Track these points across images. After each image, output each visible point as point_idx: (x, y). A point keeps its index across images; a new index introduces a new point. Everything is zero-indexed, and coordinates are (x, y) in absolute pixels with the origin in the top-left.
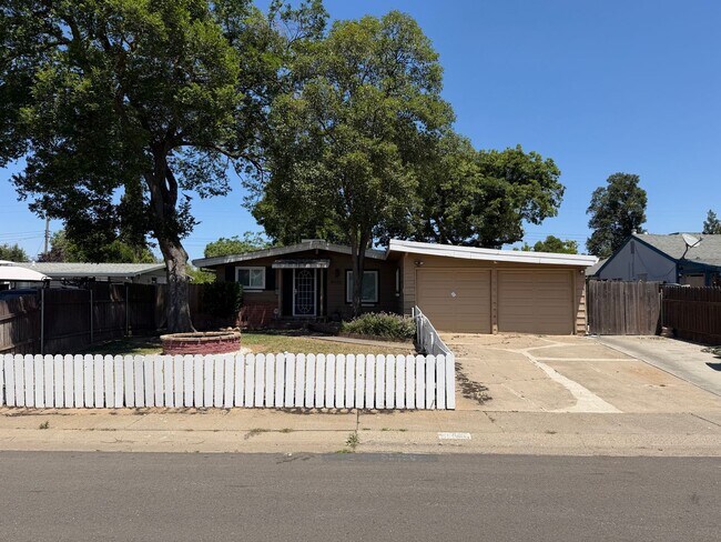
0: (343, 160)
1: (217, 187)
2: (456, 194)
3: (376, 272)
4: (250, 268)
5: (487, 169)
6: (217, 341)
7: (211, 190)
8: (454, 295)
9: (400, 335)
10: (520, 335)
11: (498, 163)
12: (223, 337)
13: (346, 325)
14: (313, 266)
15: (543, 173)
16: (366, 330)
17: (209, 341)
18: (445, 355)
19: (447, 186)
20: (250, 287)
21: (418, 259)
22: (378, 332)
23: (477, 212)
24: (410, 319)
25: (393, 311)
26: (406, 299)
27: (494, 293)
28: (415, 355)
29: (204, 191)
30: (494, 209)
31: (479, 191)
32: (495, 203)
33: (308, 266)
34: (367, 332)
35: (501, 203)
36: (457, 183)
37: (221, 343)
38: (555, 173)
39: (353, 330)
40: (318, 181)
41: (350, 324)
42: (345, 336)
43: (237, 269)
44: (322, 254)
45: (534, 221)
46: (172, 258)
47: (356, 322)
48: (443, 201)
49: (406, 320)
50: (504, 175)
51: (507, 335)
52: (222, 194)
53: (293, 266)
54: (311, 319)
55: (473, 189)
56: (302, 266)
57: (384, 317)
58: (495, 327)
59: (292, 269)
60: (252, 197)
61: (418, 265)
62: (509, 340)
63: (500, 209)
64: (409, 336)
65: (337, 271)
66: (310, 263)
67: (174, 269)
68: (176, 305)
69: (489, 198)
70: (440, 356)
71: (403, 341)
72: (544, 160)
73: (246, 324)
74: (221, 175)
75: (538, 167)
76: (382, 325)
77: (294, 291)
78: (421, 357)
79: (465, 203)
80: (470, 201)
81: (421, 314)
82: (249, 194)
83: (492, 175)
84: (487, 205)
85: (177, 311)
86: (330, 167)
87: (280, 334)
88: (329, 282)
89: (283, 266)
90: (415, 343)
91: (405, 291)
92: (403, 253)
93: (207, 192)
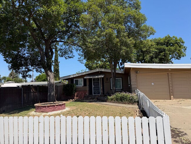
0: (104, 33)
1: (70, 56)
2: (148, 52)
3: (121, 78)
4: (78, 79)
5: (158, 44)
6: (54, 106)
7: (69, 57)
8: (153, 84)
9: (131, 101)
10: (184, 100)
11: (162, 41)
12: (56, 104)
13: (109, 97)
14: (98, 77)
15: (178, 43)
16: (117, 99)
17: (51, 106)
18: (162, 116)
19: (144, 49)
20: (79, 85)
21: (136, 70)
22: (121, 100)
23: (156, 58)
24: (135, 95)
25: (128, 91)
26: (133, 86)
27: (170, 82)
28: (141, 117)
29: (67, 57)
30: (162, 56)
31: (156, 50)
32: (162, 54)
33: (96, 77)
34: (117, 101)
35: (164, 54)
36: (148, 48)
37: (55, 106)
38: (183, 42)
39: (112, 99)
40: (95, 43)
41: (111, 97)
42: (109, 102)
43: (74, 80)
44: (101, 73)
45: (177, 58)
46: (49, 76)
47: (113, 97)
48: (144, 55)
49: (133, 95)
50: (164, 44)
51: (178, 100)
52: (72, 58)
53: (91, 77)
54: (98, 96)
55: (154, 50)
56: (94, 77)
57: (124, 94)
58: (172, 97)
59: (92, 78)
60: (80, 58)
61: (137, 73)
62: (180, 102)
63: (164, 56)
64: (135, 102)
65: (107, 78)
66: (97, 76)
67: (50, 80)
68: (50, 92)
69: (160, 52)
70: (159, 118)
71: (133, 104)
72: (178, 38)
73: (77, 98)
74: (71, 52)
75: (176, 41)
76: (123, 97)
77: (93, 86)
78: (145, 118)
79: (151, 54)
80: (153, 54)
81: (140, 92)
82: (79, 57)
83: (160, 45)
84: (159, 55)
85: (50, 94)
86: (99, 37)
87: (86, 102)
88: (104, 82)
89: (88, 77)
90: (138, 105)
91: (132, 83)
92: (130, 68)
93: (68, 57)
